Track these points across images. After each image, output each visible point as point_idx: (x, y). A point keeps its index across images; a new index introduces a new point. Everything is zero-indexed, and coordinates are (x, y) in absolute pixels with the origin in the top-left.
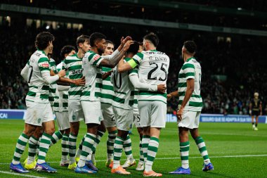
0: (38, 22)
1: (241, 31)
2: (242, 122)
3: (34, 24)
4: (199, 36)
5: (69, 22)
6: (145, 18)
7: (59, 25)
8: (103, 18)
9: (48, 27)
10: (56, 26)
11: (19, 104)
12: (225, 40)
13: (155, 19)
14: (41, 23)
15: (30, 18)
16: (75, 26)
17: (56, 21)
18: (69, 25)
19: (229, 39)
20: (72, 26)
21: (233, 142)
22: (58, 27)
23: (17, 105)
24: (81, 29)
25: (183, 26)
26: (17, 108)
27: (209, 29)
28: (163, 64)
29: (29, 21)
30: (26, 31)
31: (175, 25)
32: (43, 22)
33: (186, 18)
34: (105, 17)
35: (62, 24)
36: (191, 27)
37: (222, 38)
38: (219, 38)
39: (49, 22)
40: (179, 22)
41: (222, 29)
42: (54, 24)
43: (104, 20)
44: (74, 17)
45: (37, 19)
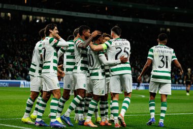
0: (31, 17)
1: (177, 24)
2: (178, 90)
3: (28, 18)
4: (147, 27)
5: (53, 17)
6: (108, 15)
7: (46, 19)
8: (77, 14)
9: (38, 21)
10: (44, 20)
11: (17, 76)
12: (166, 30)
13: (115, 15)
14: (33, 18)
15: (25, 14)
16: (57, 20)
17: (43, 16)
18: (53, 19)
19: (168, 30)
20: (55, 20)
21: (172, 104)
22: (45, 21)
23: (15, 77)
24: (62, 22)
25: (135, 20)
26: (16, 79)
27: (154, 22)
28: (125, 48)
29: (24, 17)
30: (22, 24)
31: (130, 20)
32: (34, 17)
33: (137, 15)
34: (79, 13)
35: (48, 18)
36: (141, 21)
37: (164, 29)
38: (161, 29)
39: (38, 17)
40: (132, 17)
41: (164, 23)
42: (42, 18)
43: (79, 16)
44: (57, 13)
45: (30, 15)
